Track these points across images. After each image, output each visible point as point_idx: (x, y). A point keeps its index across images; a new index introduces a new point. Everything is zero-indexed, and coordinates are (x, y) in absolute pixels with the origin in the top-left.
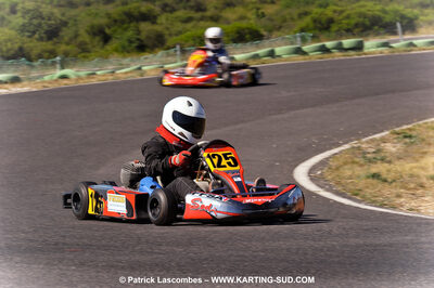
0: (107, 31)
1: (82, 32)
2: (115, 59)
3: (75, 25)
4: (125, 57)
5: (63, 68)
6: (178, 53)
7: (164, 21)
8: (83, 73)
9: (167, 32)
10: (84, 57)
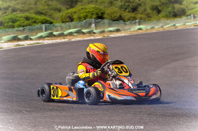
0: (160, 8)
1: (148, 8)
2: (163, 20)
3: (145, 5)
4: (167, 20)
5: (139, 25)
6: (192, 18)
7: (185, 3)
8: (149, 27)
9: (187, 9)
10: (149, 20)
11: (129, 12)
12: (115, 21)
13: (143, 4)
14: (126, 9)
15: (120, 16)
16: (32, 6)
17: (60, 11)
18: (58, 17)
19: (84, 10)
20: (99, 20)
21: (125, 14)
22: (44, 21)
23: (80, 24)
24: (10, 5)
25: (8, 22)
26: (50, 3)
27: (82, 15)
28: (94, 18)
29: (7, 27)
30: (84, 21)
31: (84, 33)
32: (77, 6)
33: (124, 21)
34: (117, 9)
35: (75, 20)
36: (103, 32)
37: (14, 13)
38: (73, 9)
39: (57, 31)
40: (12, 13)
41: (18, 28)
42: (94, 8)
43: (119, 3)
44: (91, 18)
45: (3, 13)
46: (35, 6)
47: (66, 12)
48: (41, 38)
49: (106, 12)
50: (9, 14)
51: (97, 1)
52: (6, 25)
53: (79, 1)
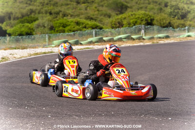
3: (194, 13)
11: (179, 19)
12: (164, 27)
13: (192, 11)
14: (175, 16)
15: (170, 23)
16: (83, 11)
17: (109, 16)
18: (108, 23)
19: (134, 16)
20: (149, 26)
21: (174, 21)
22: (94, 27)
23: (129, 30)
24: (61, 10)
25: (59, 26)
26: (100, 8)
27: (131, 21)
28: (144, 24)
29: (57, 31)
30: (134, 27)
31: (134, 39)
32: (126, 12)
33: (174, 28)
34: (166, 16)
35: (125, 26)
36: (152, 38)
37: (65, 18)
38: (123, 15)
39: (107, 37)
40: (63, 18)
41: (68, 32)
42: (144, 14)
43: (168, 10)
44: (140, 24)
45: (54, 18)
46: (86, 11)
47: (116, 18)
48: (91, 43)
49: (155, 19)
50: (59, 18)
51: (146, 8)
52: (56, 29)
53: (129, 7)
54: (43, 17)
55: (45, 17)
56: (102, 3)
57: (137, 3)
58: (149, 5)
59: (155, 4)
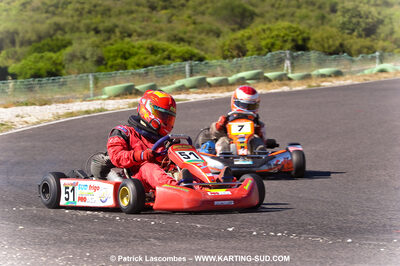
11: (360, 36)
12: (331, 54)
13: (387, 21)
14: (353, 30)
15: (341, 45)
16: (163, 25)
17: (218, 34)
18: (215, 48)
19: (268, 32)
20: (300, 53)
21: (352, 41)
22: (187, 56)
23: (259, 61)
24: (118, 23)
25: (115, 57)
26: (199, 19)
27: (263, 43)
29: (111, 67)
30: (269, 55)
31: (268, 80)
32: (253, 25)
33: (350, 55)
34: (334, 30)
35: (250, 53)
36: (308, 77)
37: (127, 39)
38: (246, 30)
39: (214, 76)
40: (122, 38)
41: (135, 69)
42: (290, 28)
43: (338, 18)
44: (282, 48)
45: (104, 40)
46: (169, 25)
47: (231, 37)
48: (181, 89)
49: (312, 37)
50: (116, 41)
51: (293, 15)
52: (110, 63)
53: (257, 15)
54: (80, 38)
55: (86, 39)
56: (203, 8)
57: (273, 6)
58: (298, 11)
59: (311, 8)
